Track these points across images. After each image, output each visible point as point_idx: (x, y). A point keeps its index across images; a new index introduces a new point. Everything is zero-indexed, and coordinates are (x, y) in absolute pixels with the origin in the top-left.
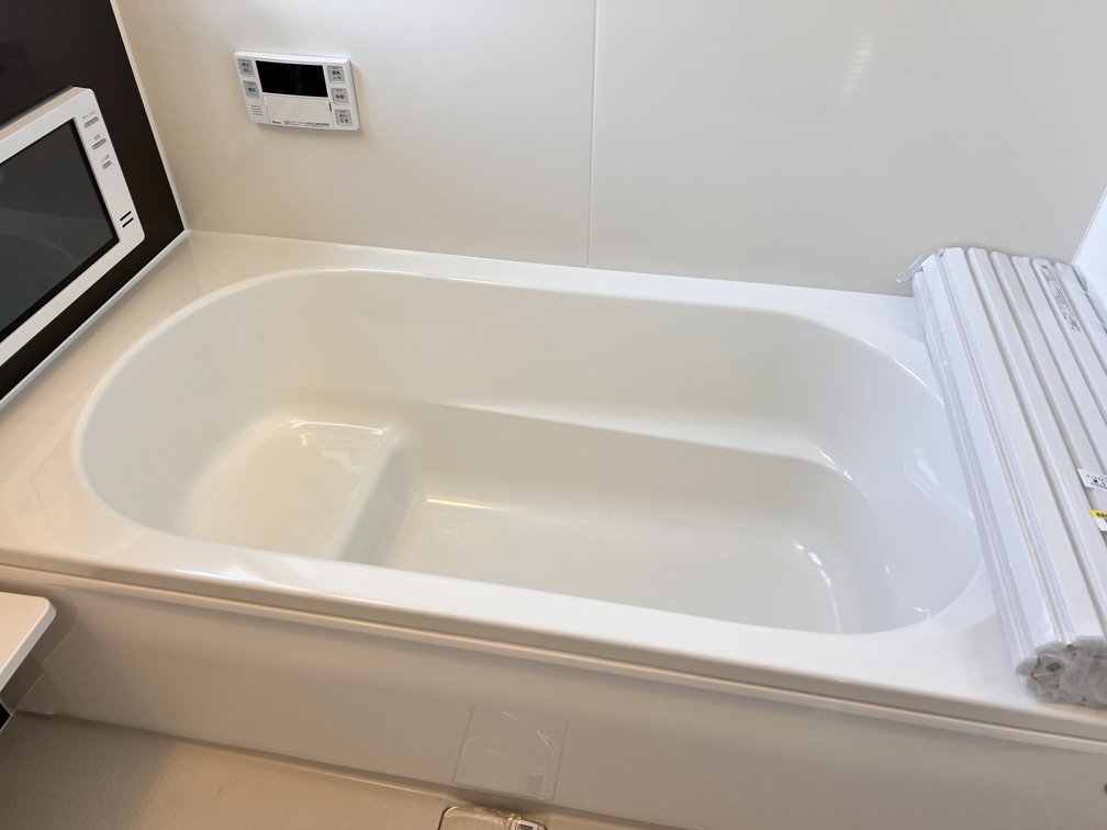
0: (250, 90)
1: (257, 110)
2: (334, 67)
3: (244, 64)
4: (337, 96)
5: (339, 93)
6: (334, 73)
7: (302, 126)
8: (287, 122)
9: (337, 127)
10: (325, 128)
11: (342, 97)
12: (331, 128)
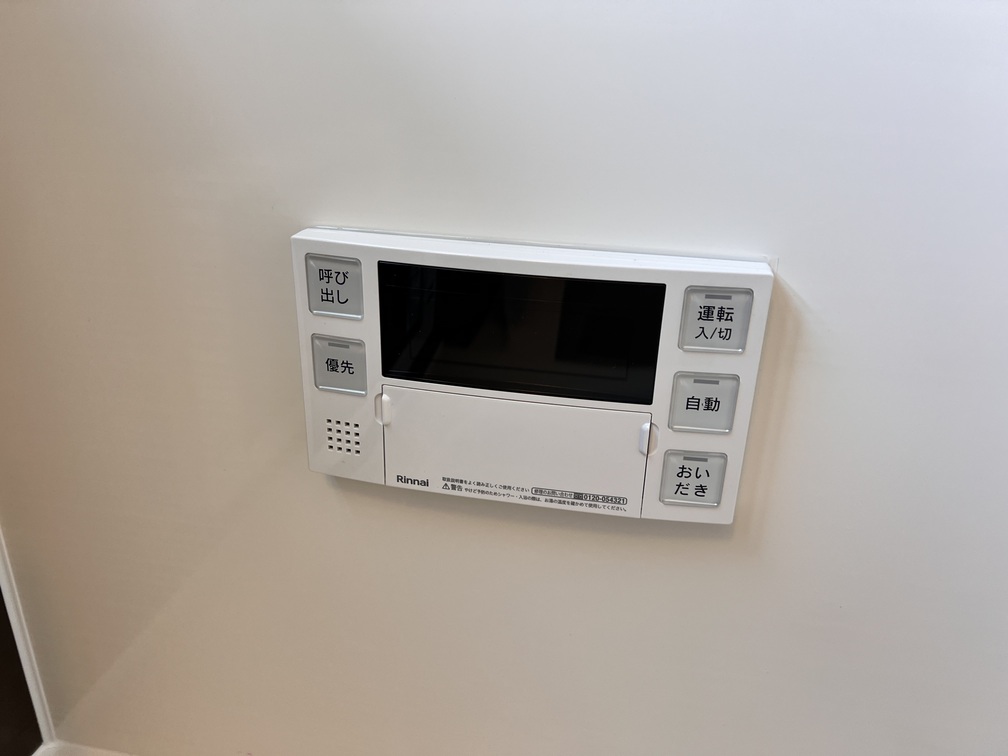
0: (333, 366)
1: (345, 437)
2: (711, 292)
3: (325, 275)
4: (692, 403)
5: (703, 392)
6: (707, 313)
7: (515, 498)
8: (455, 483)
9: (656, 511)
10: (604, 510)
11: (711, 404)
12: (631, 511)
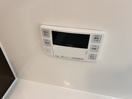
0: (46, 43)
1: (48, 51)
2: (96, 36)
3: (45, 32)
4: (93, 49)
5: (94, 47)
6: (95, 38)
7: (70, 58)
8: (63, 57)
9: (87, 60)
10: (81, 60)
11: (95, 49)
12: (84, 60)
